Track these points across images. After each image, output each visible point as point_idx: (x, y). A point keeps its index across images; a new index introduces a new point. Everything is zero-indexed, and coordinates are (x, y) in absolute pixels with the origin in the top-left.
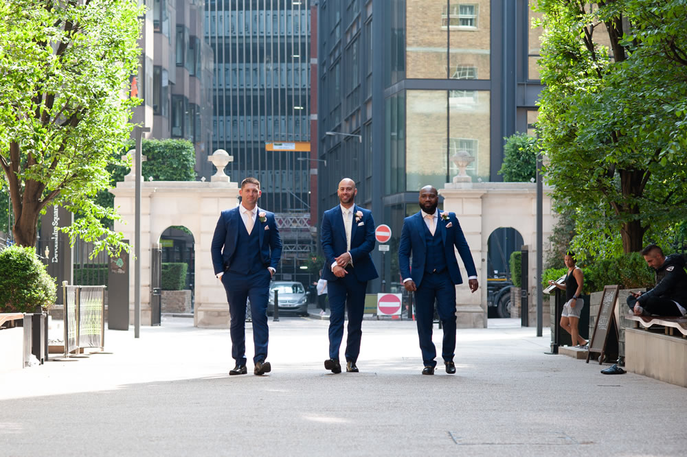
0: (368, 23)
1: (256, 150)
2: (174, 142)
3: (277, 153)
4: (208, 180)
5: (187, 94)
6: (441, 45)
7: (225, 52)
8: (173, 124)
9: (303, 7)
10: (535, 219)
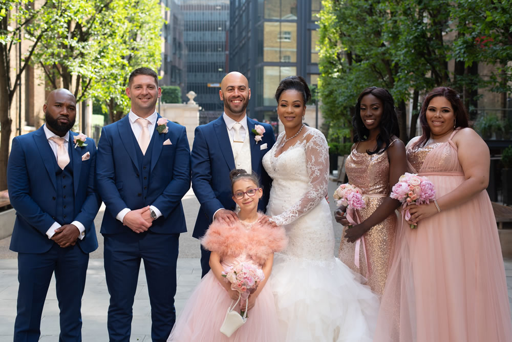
0: (249, 39)
1: (204, 86)
2: (172, 87)
3: (212, 88)
4: (187, 103)
5: (177, 65)
6: (277, 47)
7: (192, 47)
8: (172, 77)
9: (222, 30)
10: (315, 120)
